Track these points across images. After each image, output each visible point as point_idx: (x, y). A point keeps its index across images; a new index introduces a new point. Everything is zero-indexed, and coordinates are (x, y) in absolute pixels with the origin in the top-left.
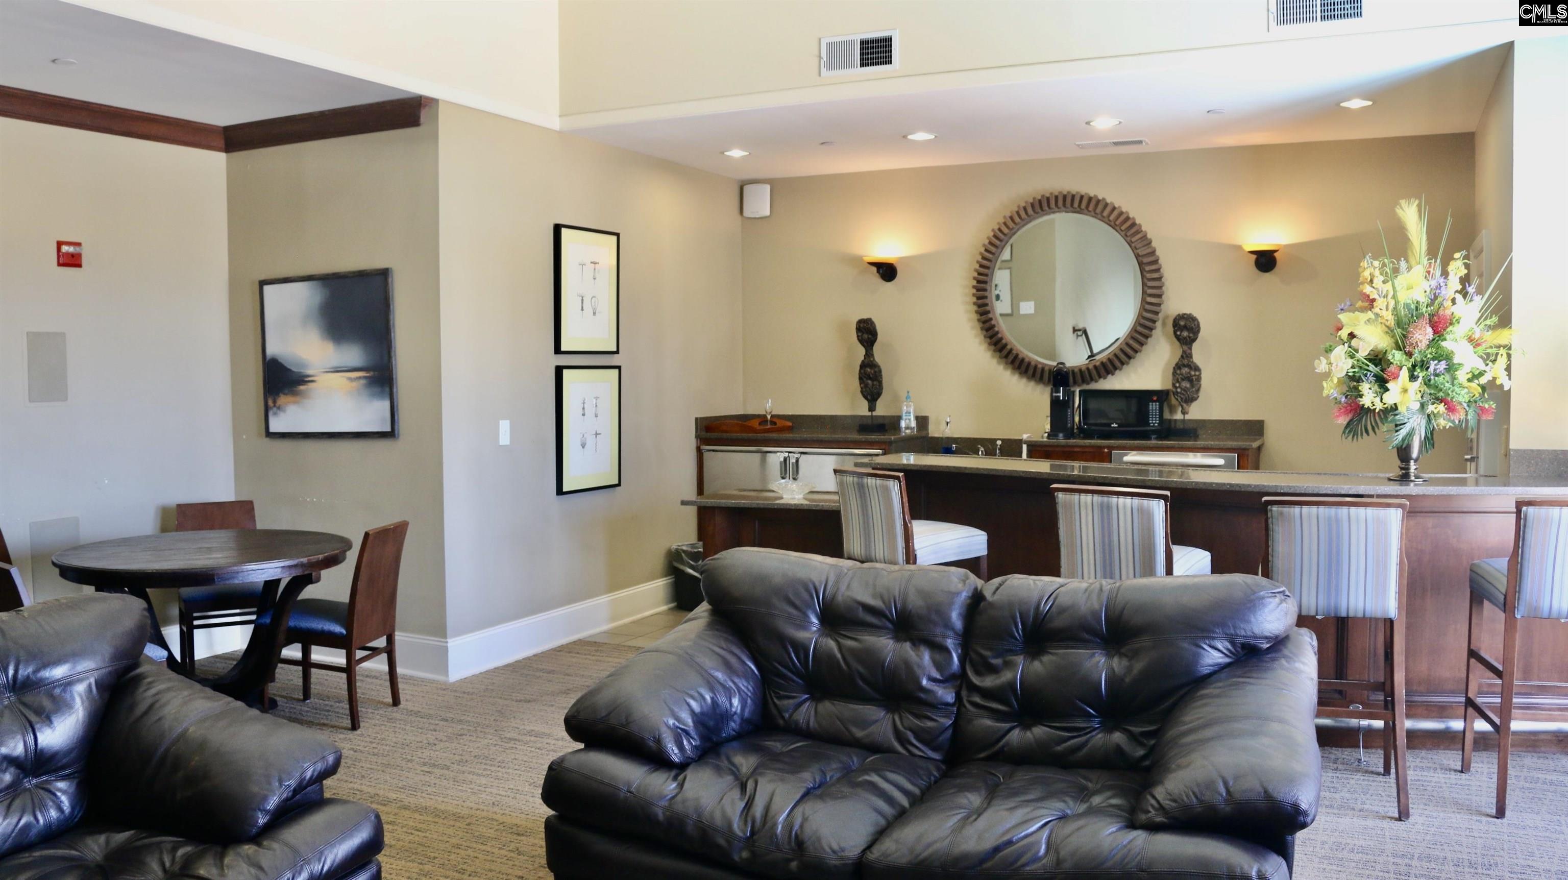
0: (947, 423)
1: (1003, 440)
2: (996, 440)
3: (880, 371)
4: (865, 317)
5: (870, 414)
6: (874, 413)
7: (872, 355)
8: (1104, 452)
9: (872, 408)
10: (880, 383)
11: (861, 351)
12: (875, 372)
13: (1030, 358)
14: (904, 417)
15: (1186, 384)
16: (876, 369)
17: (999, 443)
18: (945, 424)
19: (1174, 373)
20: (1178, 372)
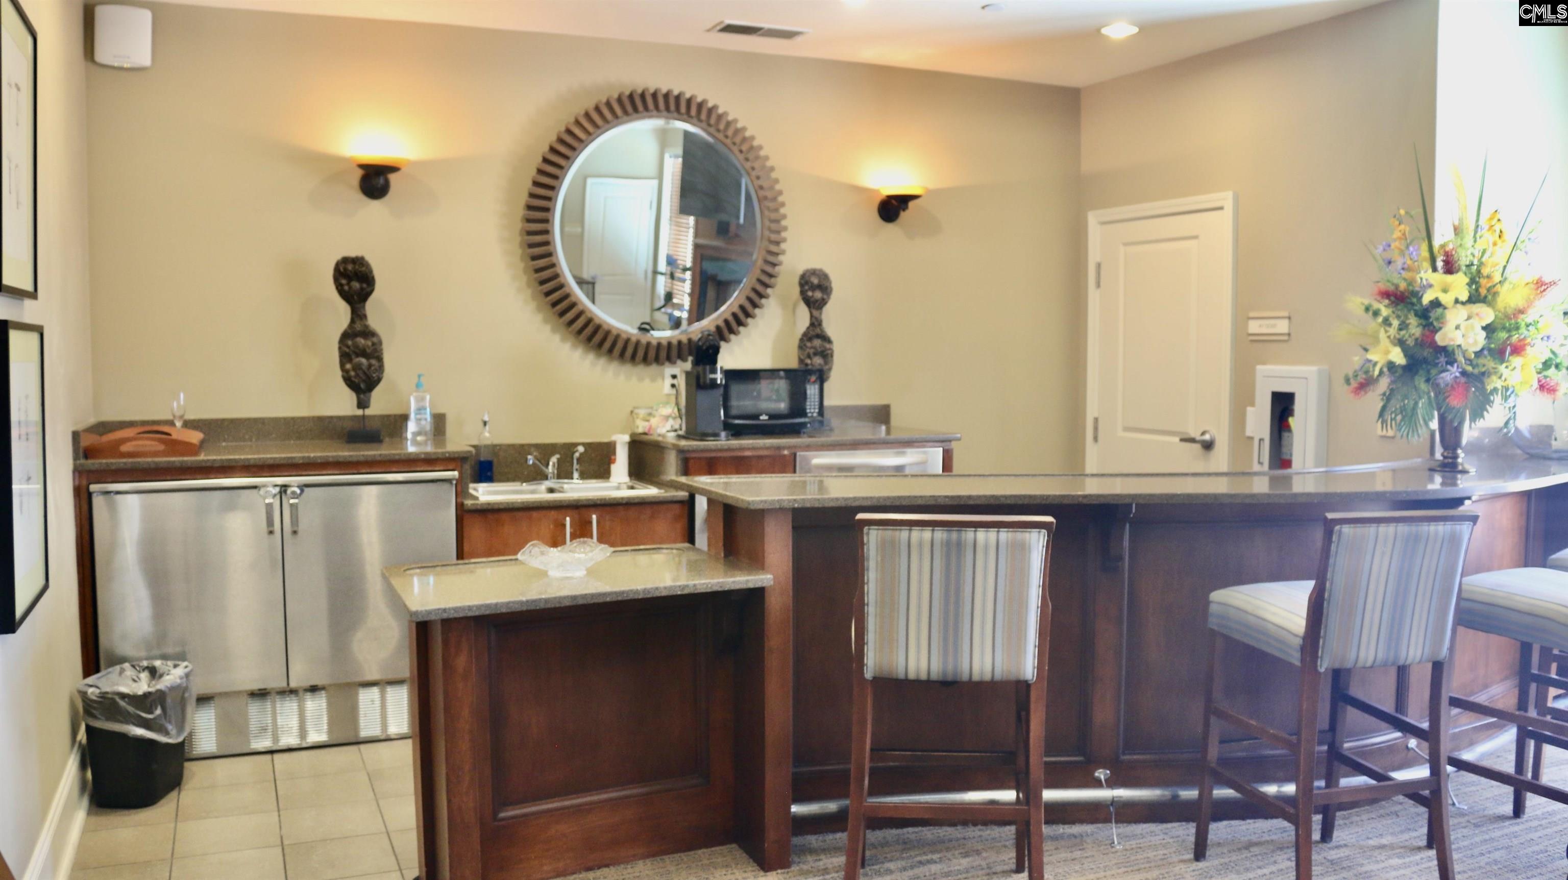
0: (485, 423)
1: (587, 446)
2: (576, 445)
3: (380, 343)
4: (353, 254)
5: (360, 412)
6: (368, 412)
7: (365, 317)
8: (785, 456)
9: (362, 404)
10: (380, 359)
11: (343, 312)
12: (373, 344)
13: (609, 325)
14: (412, 416)
15: (818, 361)
16: (375, 340)
17: (581, 449)
18: (482, 424)
19: (801, 347)
20: (809, 344)
